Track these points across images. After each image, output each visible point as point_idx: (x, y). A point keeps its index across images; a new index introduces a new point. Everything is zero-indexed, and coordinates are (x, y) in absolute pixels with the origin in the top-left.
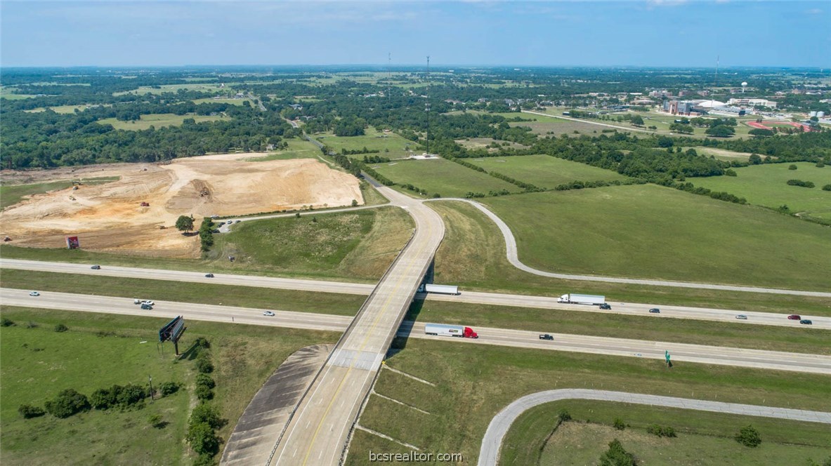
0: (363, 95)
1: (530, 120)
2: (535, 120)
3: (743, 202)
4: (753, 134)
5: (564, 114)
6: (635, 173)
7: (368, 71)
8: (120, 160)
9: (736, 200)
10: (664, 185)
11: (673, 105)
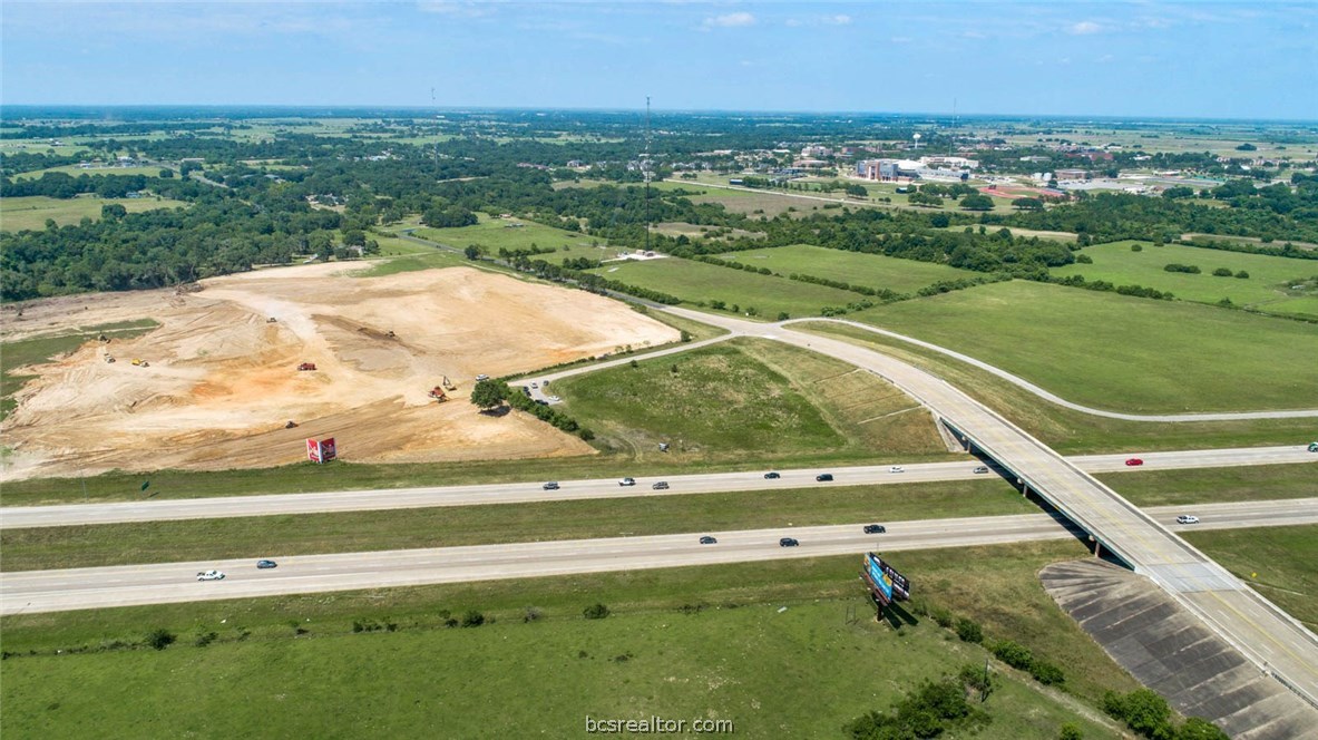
0: (361, 157)
1: (698, 193)
2: (704, 193)
3: (1169, 296)
4: (1018, 205)
5: (732, 183)
6: (983, 265)
7: (297, 116)
8: (90, 287)
9: (1158, 296)
10: (1039, 280)
11: (873, 167)
